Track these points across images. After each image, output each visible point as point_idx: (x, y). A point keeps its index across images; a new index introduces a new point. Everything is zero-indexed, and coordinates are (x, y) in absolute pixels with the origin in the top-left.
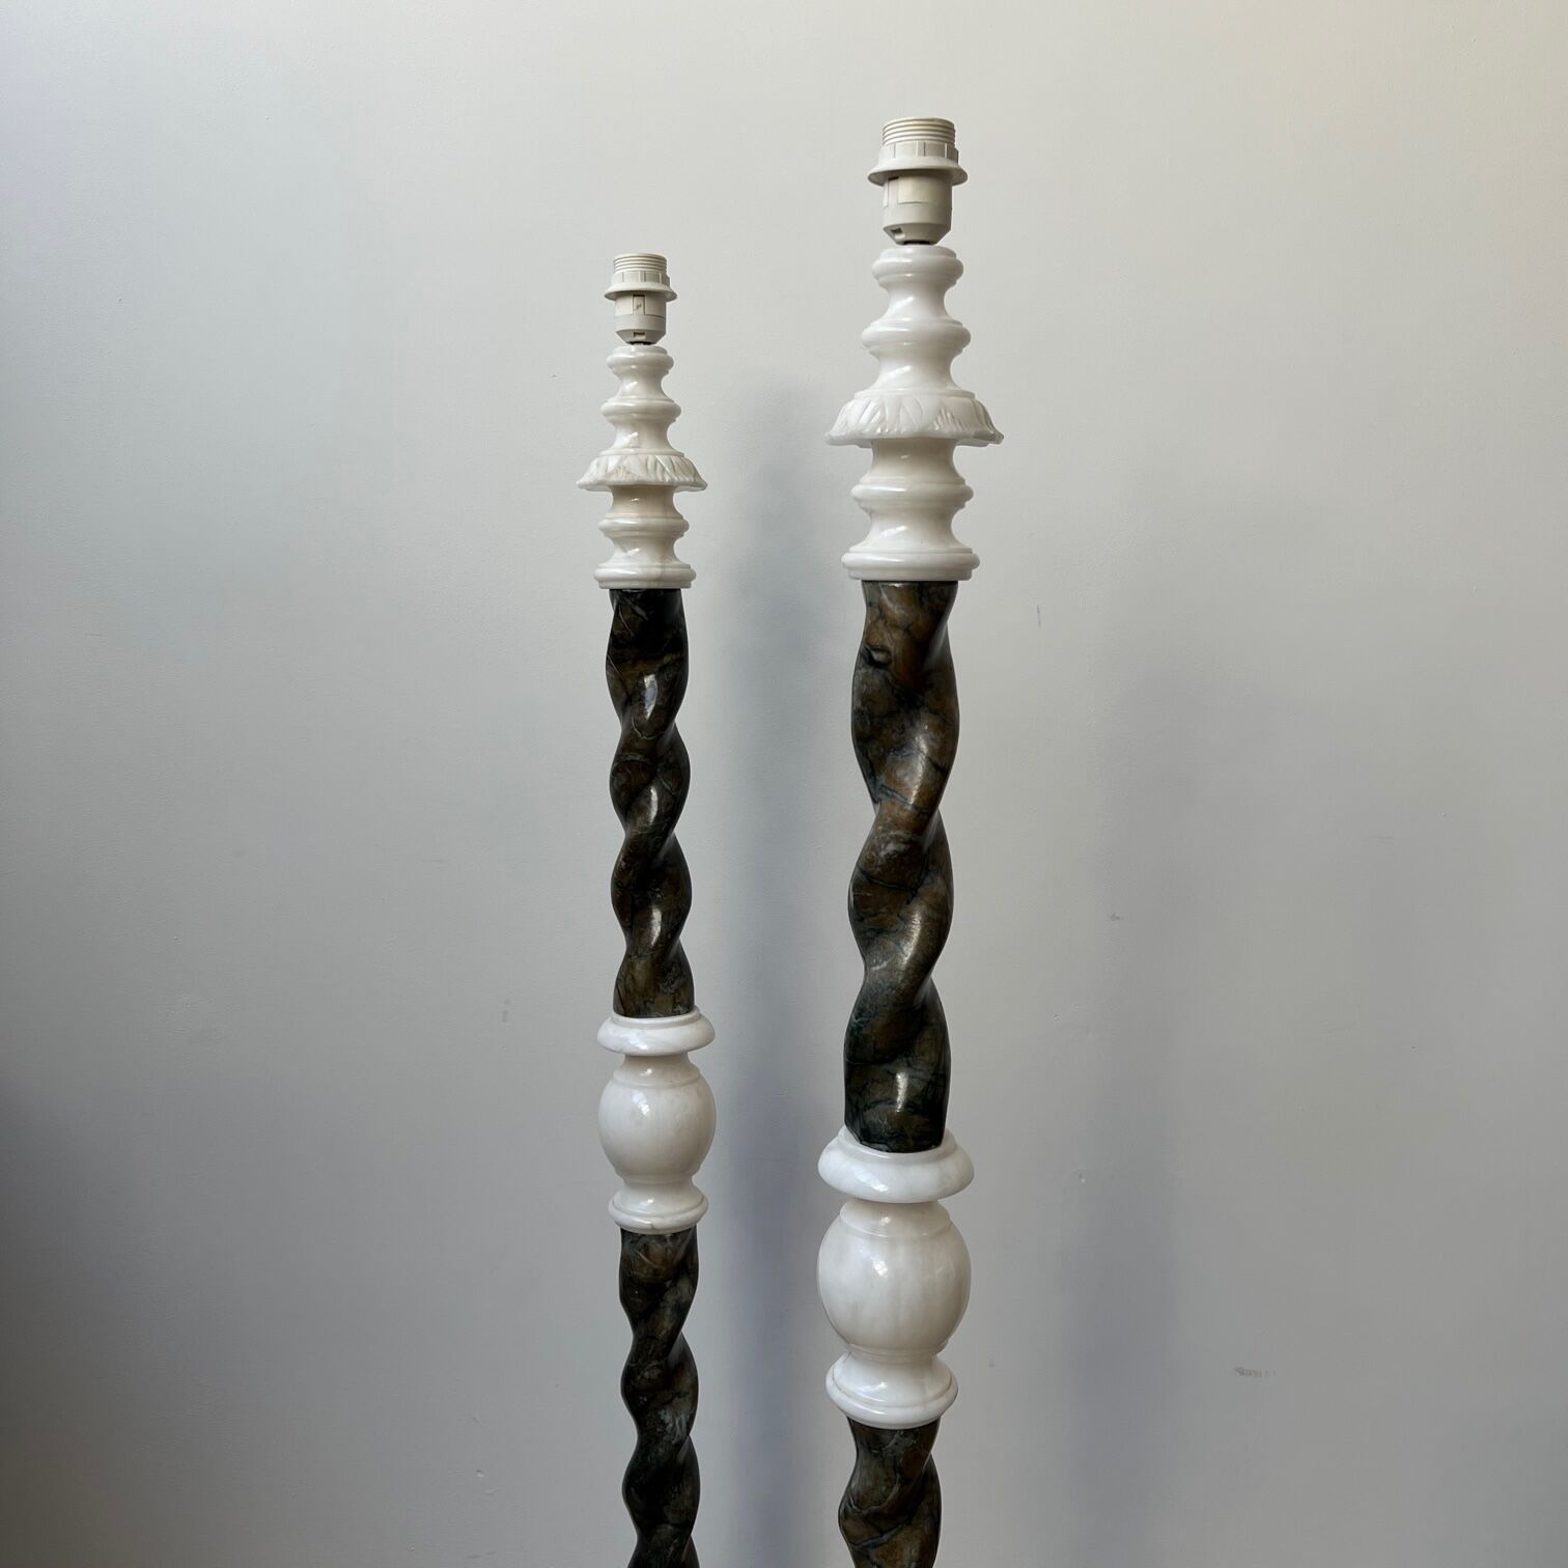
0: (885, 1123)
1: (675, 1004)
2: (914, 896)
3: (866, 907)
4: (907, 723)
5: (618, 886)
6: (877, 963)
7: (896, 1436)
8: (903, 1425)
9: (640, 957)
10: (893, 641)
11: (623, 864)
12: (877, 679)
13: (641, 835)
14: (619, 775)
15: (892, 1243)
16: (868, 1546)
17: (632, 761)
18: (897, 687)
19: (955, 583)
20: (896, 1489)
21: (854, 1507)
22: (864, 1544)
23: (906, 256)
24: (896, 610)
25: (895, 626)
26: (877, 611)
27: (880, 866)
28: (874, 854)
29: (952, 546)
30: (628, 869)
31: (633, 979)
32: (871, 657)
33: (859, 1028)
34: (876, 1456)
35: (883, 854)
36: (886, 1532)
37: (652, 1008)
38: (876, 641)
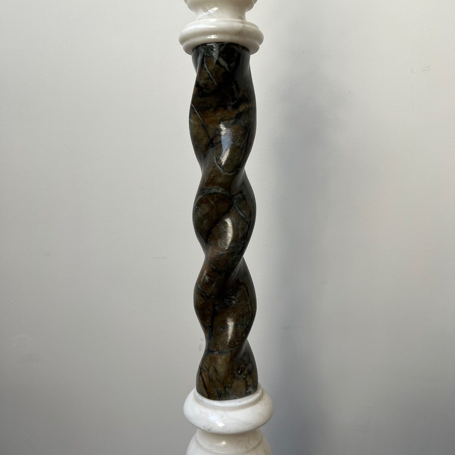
1: (247, 386)
5: (202, 296)
9: (221, 353)
11: (207, 278)
13: (222, 255)
14: (203, 205)
17: (215, 193)
30: (211, 282)
31: (215, 370)
37: (230, 392)
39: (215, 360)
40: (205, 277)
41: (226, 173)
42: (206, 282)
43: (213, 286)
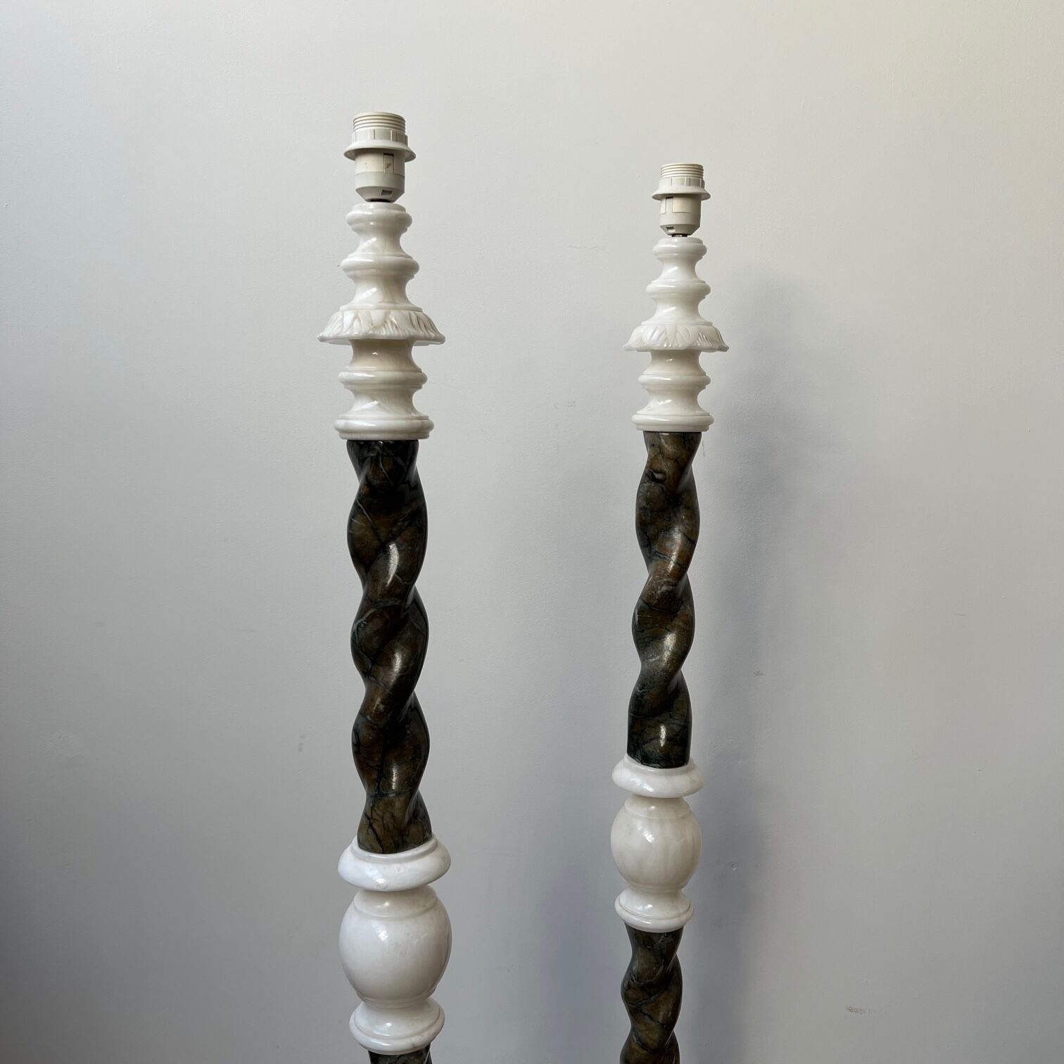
0: (658, 751)
2: (674, 617)
3: (646, 624)
4: (672, 515)
6: (653, 657)
7: (662, 937)
8: (665, 930)
10: (666, 467)
12: (657, 489)
15: (662, 822)
16: (641, 1005)
18: (669, 494)
19: (700, 433)
20: (662, 968)
21: (635, 981)
22: (639, 1004)
23: (675, 243)
24: (669, 448)
25: (669, 458)
26: (658, 450)
27: (658, 599)
28: (653, 592)
29: (698, 412)
32: (653, 476)
33: (642, 696)
34: (649, 949)
35: (659, 592)
36: (653, 995)
38: (657, 467)
39: (391, 805)
40: (378, 705)
41: (406, 583)
42: (380, 712)
43: (389, 715)
